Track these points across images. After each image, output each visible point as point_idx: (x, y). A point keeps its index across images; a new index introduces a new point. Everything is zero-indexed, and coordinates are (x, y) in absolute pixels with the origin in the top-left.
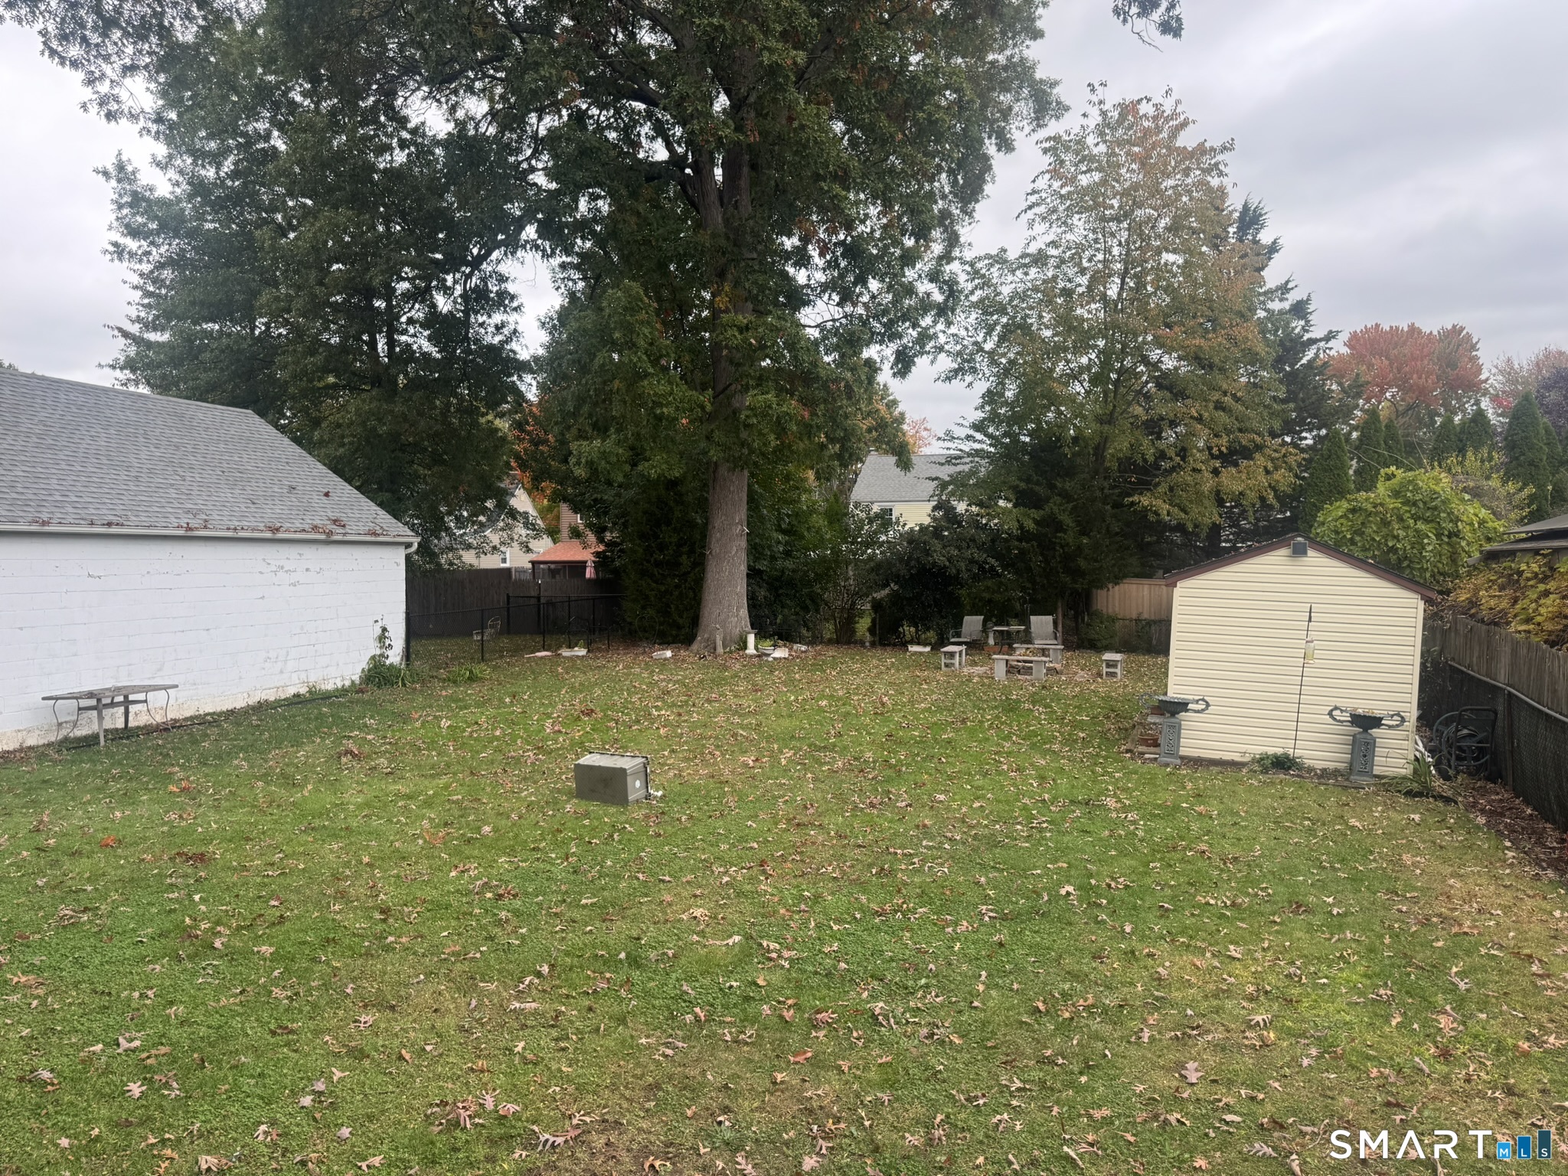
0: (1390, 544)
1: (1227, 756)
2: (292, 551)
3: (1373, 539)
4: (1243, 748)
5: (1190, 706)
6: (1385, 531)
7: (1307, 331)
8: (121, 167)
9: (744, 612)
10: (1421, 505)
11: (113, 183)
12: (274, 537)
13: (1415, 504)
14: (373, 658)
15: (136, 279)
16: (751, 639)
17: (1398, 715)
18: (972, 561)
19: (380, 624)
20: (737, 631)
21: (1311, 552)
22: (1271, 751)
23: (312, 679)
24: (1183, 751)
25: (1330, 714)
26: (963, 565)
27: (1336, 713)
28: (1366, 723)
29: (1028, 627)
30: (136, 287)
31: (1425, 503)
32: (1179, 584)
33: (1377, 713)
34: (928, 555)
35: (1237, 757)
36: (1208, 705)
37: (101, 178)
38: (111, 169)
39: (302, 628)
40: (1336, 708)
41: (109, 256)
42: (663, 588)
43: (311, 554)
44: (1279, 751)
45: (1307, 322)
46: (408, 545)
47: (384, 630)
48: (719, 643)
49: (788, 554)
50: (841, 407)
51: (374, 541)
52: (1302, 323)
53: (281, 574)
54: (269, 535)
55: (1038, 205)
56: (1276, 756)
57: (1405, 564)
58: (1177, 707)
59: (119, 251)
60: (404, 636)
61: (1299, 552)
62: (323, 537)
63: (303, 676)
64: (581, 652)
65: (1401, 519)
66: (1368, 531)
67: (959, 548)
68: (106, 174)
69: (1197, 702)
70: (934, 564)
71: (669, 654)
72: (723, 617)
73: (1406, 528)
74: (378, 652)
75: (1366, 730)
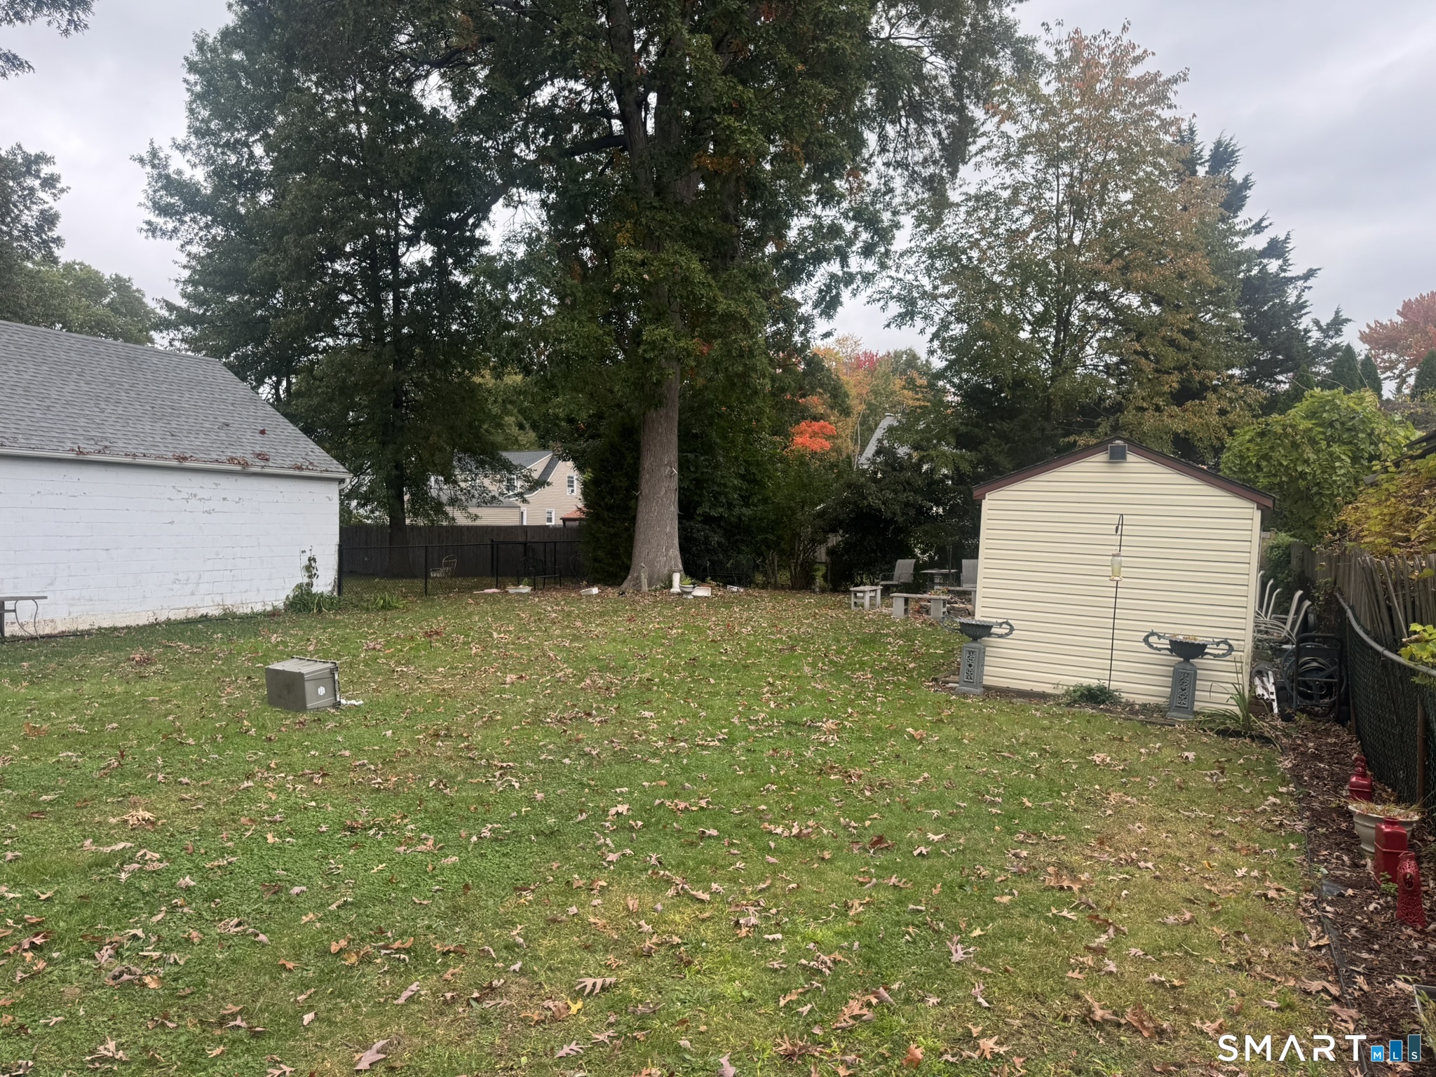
0: (1299, 469)
1: (1038, 688)
2: (208, 481)
3: (1281, 464)
4: (1056, 678)
5: (993, 630)
6: (1295, 455)
7: (1285, 271)
8: (154, 154)
9: (675, 552)
10: (1338, 426)
11: (148, 169)
12: (181, 466)
13: (1331, 425)
14: (300, 586)
15: (184, 259)
16: (676, 577)
17: (1225, 642)
18: (907, 504)
19: (308, 554)
20: (666, 571)
21: (1131, 457)
22: (1086, 682)
23: (228, 603)
24: (988, 681)
25: (1146, 640)
26: (897, 508)
27: (1152, 639)
28: (1188, 651)
29: (960, 570)
30: (185, 267)
31: (1343, 424)
32: (987, 496)
33: (1200, 641)
34: (865, 498)
35: (1048, 689)
36: (1012, 629)
37: (137, 165)
38: (146, 156)
39: (217, 554)
40: (1152, 634)
41: (144, 234)
42: (612, 531)
43: (227, 483)
44: (1094, 683)
45: (1286, 261)
46: (342, 481)
47: (312, 559)
48: (644, 581)
49: (746, 500)
50: (735, 341)
51: (299, 475)
52: (1280, 262)
53: (193, 501)
54: (175, 463)
55: (989, 148)
56: (1089, 689)
57: (1315, 489)
58: (980, 632)
59: (152, 229)
60: (336, 567)
61: (1117, 456)
62: (239, 468)
63: (218, 599)
64: (525, 589)
65: (1313, 442)
66: (1275, 455)
67: (896, 492)
68: (141, 160)
69: (1001, 624)
70: (869, 506)
71: (595, 590)
72: (651, 557)
73: (1318, 452)
74: (306, 580)
75: (1187, 660)
